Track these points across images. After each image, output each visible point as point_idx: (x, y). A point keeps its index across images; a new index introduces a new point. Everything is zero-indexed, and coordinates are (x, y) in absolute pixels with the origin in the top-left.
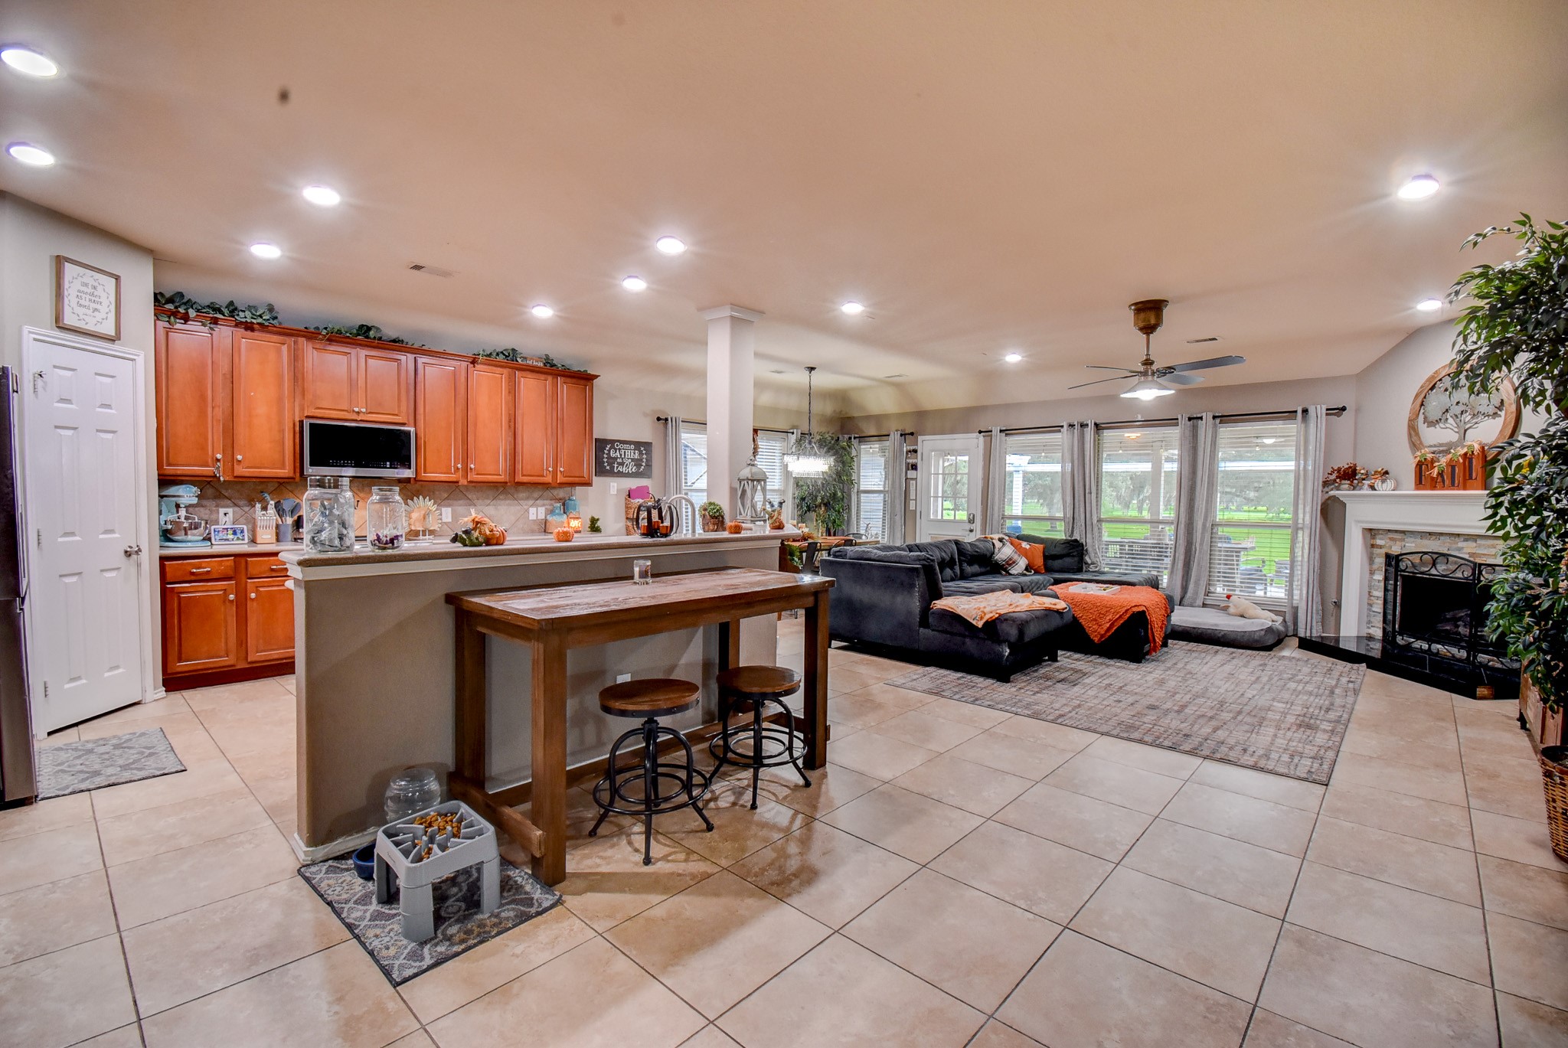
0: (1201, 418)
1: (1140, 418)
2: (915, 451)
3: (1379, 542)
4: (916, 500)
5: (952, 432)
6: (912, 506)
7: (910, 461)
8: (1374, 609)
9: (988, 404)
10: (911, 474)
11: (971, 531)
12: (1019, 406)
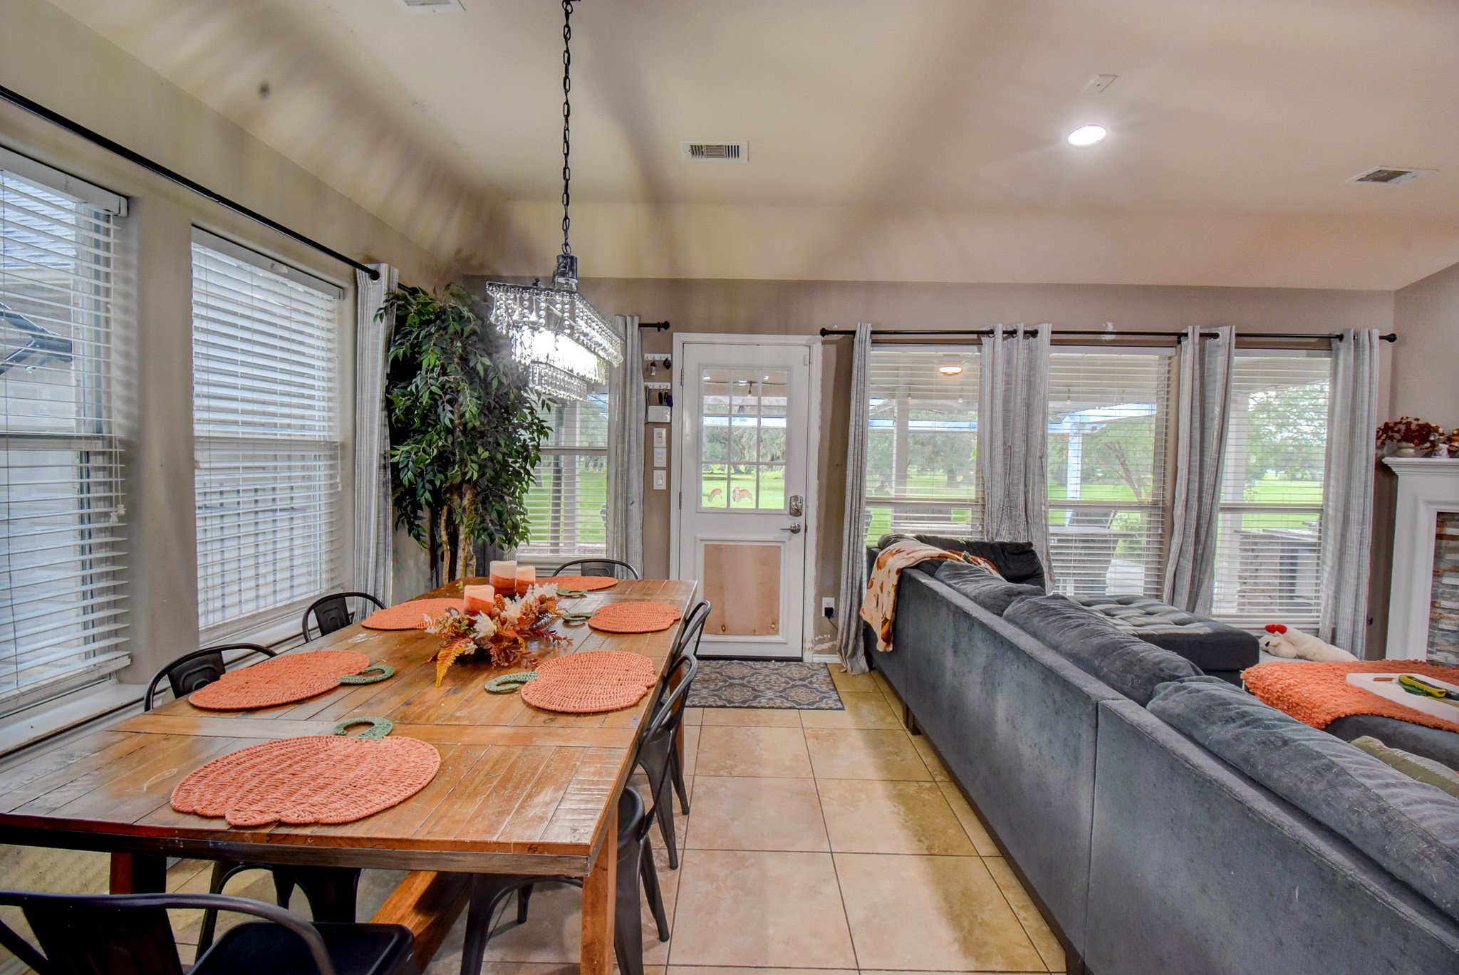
0: (1216, 336)
1: (1110, 328)
2: (668, 365)
3: (1449, 531)
4: (668, 469)
5: (752, 329)
6: (659, 482)
7: (655, 385)
8: (1441, 626)
9: (831, 279)
10: (659, 413)
11: (795, 531)
12: (895, 288)
